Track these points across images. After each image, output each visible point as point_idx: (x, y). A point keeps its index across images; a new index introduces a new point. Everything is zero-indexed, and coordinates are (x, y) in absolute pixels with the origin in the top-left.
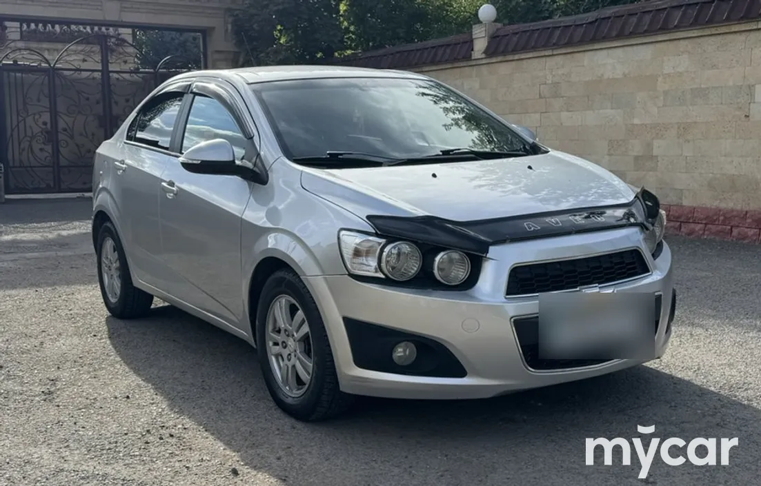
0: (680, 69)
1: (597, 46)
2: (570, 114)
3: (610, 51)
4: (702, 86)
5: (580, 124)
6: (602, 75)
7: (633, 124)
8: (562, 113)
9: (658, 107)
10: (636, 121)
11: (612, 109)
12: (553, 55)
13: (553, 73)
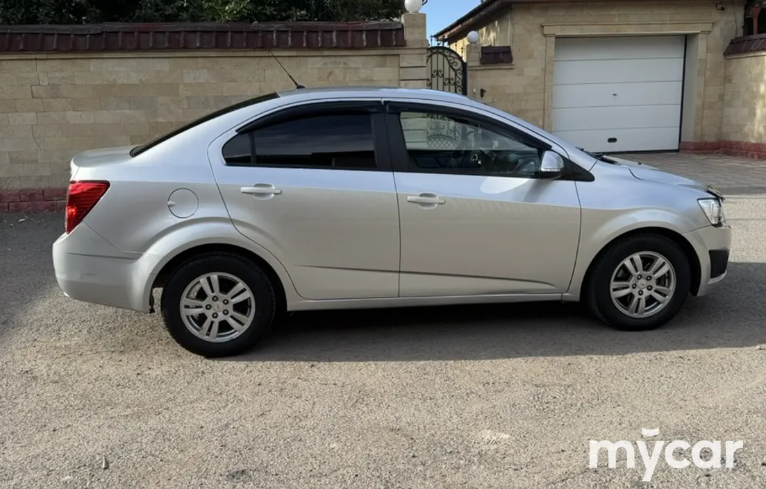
0: (201, 81)
1: (105, 55)
2: (79, 113)
3: (121, 61)
4: (224, 94)
5: (92, 121)
6: (115, 80)
7: (158, 123)
8: (67, 112)
9: (183, 109)
10: (160, 120)
11: (130, 109)
12: (48, 59)
13: (50, 76)
